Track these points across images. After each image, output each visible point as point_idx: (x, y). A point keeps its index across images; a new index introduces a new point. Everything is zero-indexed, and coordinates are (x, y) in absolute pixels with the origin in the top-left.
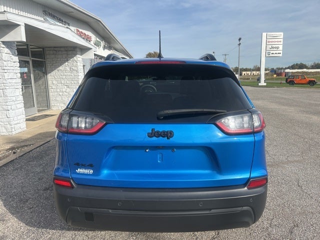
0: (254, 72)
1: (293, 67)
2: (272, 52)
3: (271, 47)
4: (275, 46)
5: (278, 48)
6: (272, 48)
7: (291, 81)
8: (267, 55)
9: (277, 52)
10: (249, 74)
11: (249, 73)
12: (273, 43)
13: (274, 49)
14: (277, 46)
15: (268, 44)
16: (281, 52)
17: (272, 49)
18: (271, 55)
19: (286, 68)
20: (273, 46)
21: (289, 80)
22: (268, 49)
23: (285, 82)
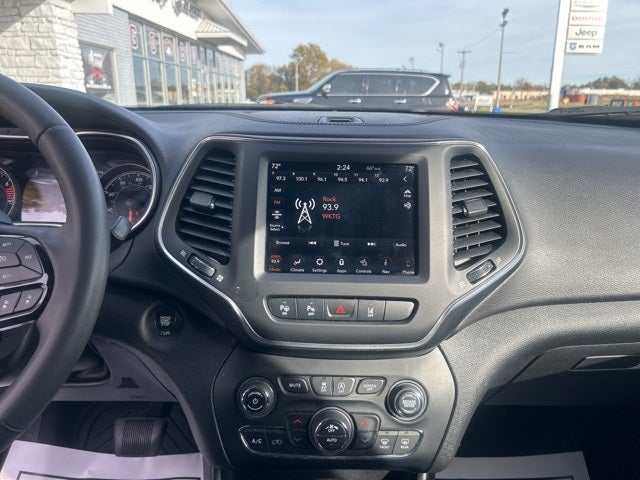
0: (518, 93)
2: (579, 43)
3: (577, 29)
4: (586, 29)
5: (593, 34)
6: (581, 32)
8: (569, 50)
9: (592, 43)
10: (507, 98)
11: (508, 94)
12: (584, 22)
13: (586, 36)
14: (592, 29)
15: (571, 22)
16: (601, 44)
17: (581, 36)
18: (577, 50)
20: (583, 29)
22: (572, 34)
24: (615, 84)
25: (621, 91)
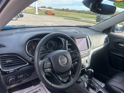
1: (42, 7)
7: (47, 13)
18: (39, 1)
19: (39, 8)
21: (46, 13)
23: (44, 13)
24: (45, 7)
25: (46, 9)
